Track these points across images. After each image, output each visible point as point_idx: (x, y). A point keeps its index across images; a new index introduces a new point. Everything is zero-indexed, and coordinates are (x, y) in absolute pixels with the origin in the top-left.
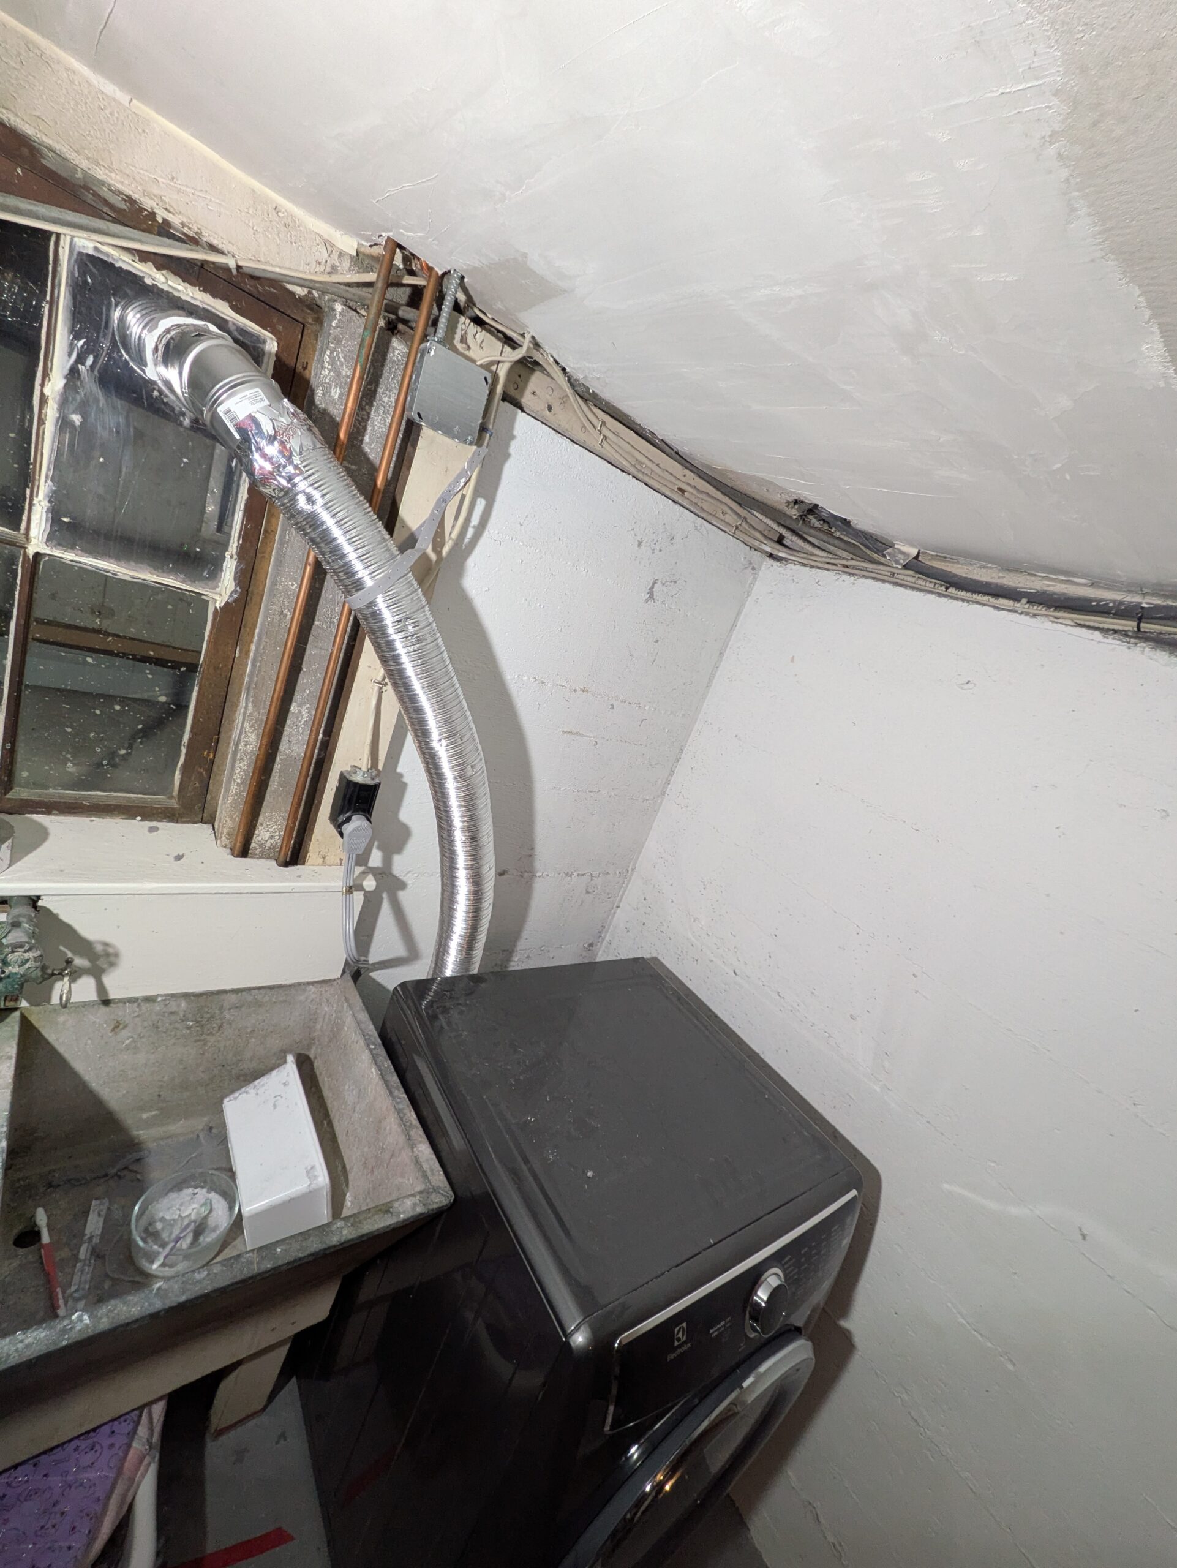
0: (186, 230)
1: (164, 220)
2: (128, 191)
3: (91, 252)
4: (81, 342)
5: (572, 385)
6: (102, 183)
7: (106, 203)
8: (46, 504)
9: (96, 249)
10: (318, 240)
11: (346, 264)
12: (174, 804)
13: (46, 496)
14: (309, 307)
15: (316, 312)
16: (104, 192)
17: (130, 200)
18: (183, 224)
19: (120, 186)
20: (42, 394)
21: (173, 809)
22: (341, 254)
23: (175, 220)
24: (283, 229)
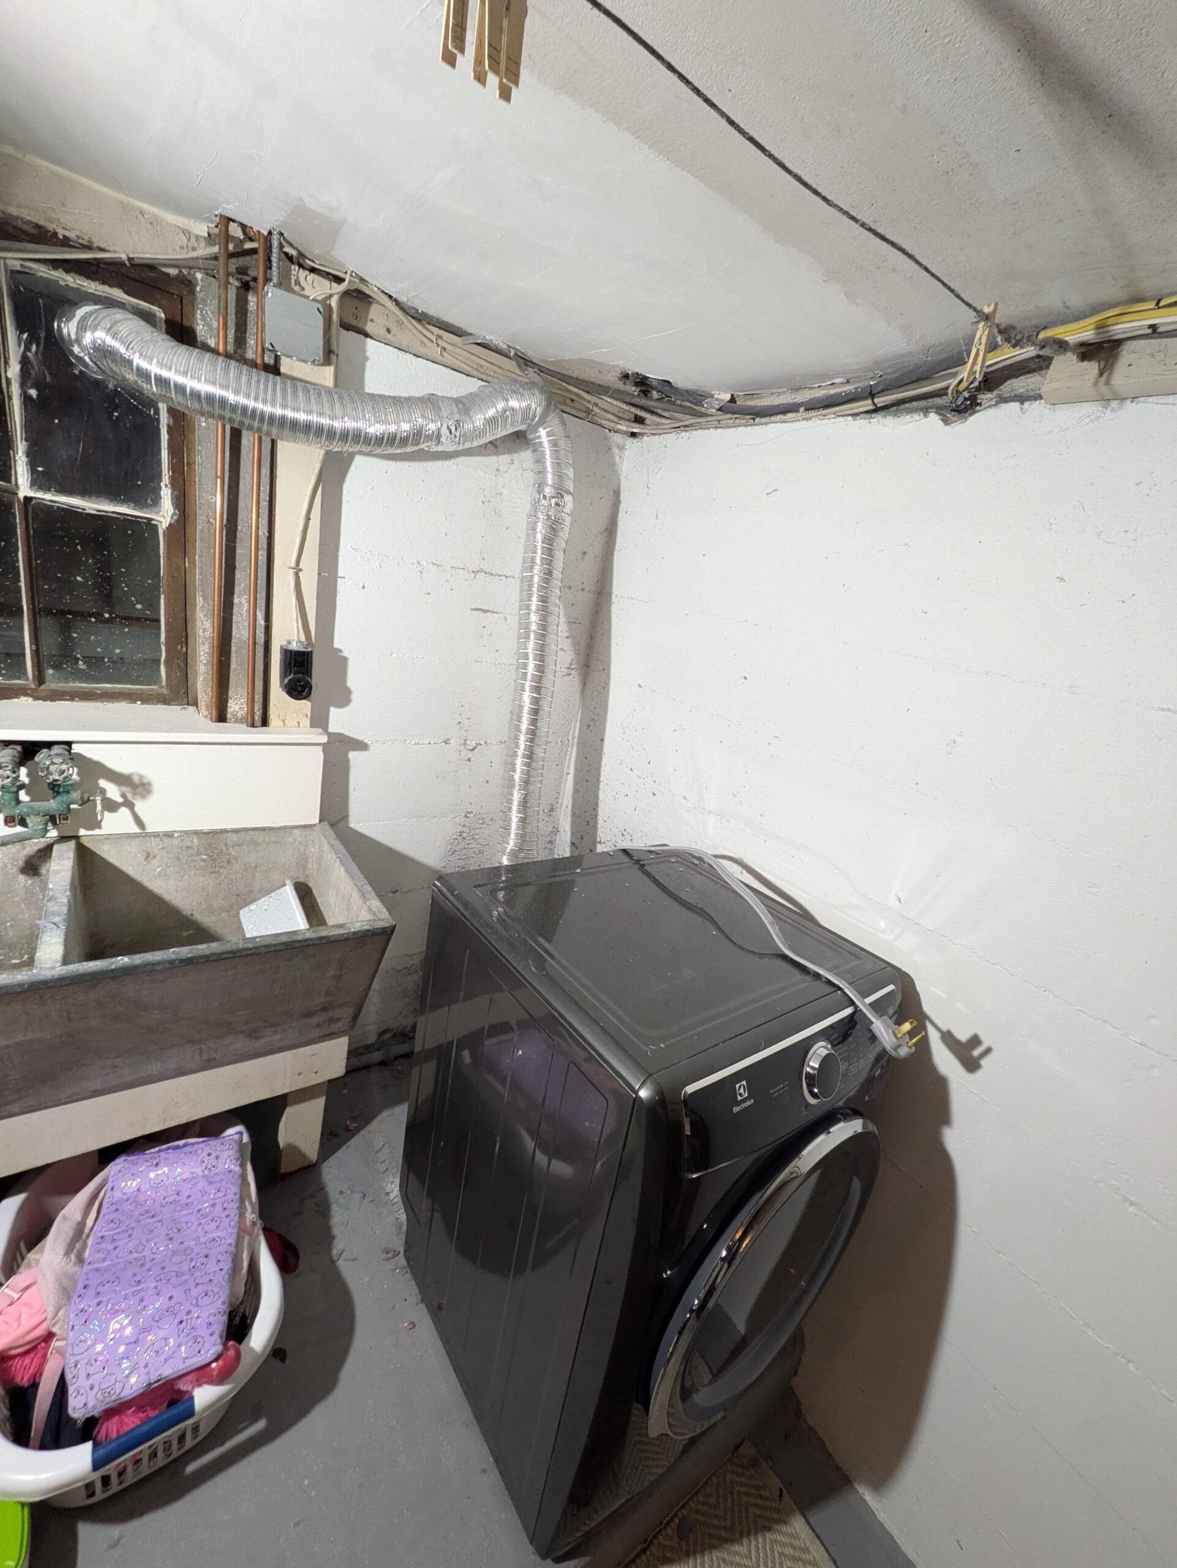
0: (80, 241)
1: (65, 237)
2: (35, 220)
3: (19, 268)
4: (25, 336)
5: (402, 309)
6: (17, 218)
7: (22, 231)
8: (24, 459)
9: (22, 266)
10: (178, 230)
11: (203, 245)
12: (165, 691)
13: (23, 453)
14: (182, 282)
15: (187, 285)
16: (19, 224)
17: (38, 226)
18: (77, 236)
19: (29, 218)
20: (7, 378)
21: (165, 695)
22: (197, 237)
23: (72, 235)
24: (150, 226)
